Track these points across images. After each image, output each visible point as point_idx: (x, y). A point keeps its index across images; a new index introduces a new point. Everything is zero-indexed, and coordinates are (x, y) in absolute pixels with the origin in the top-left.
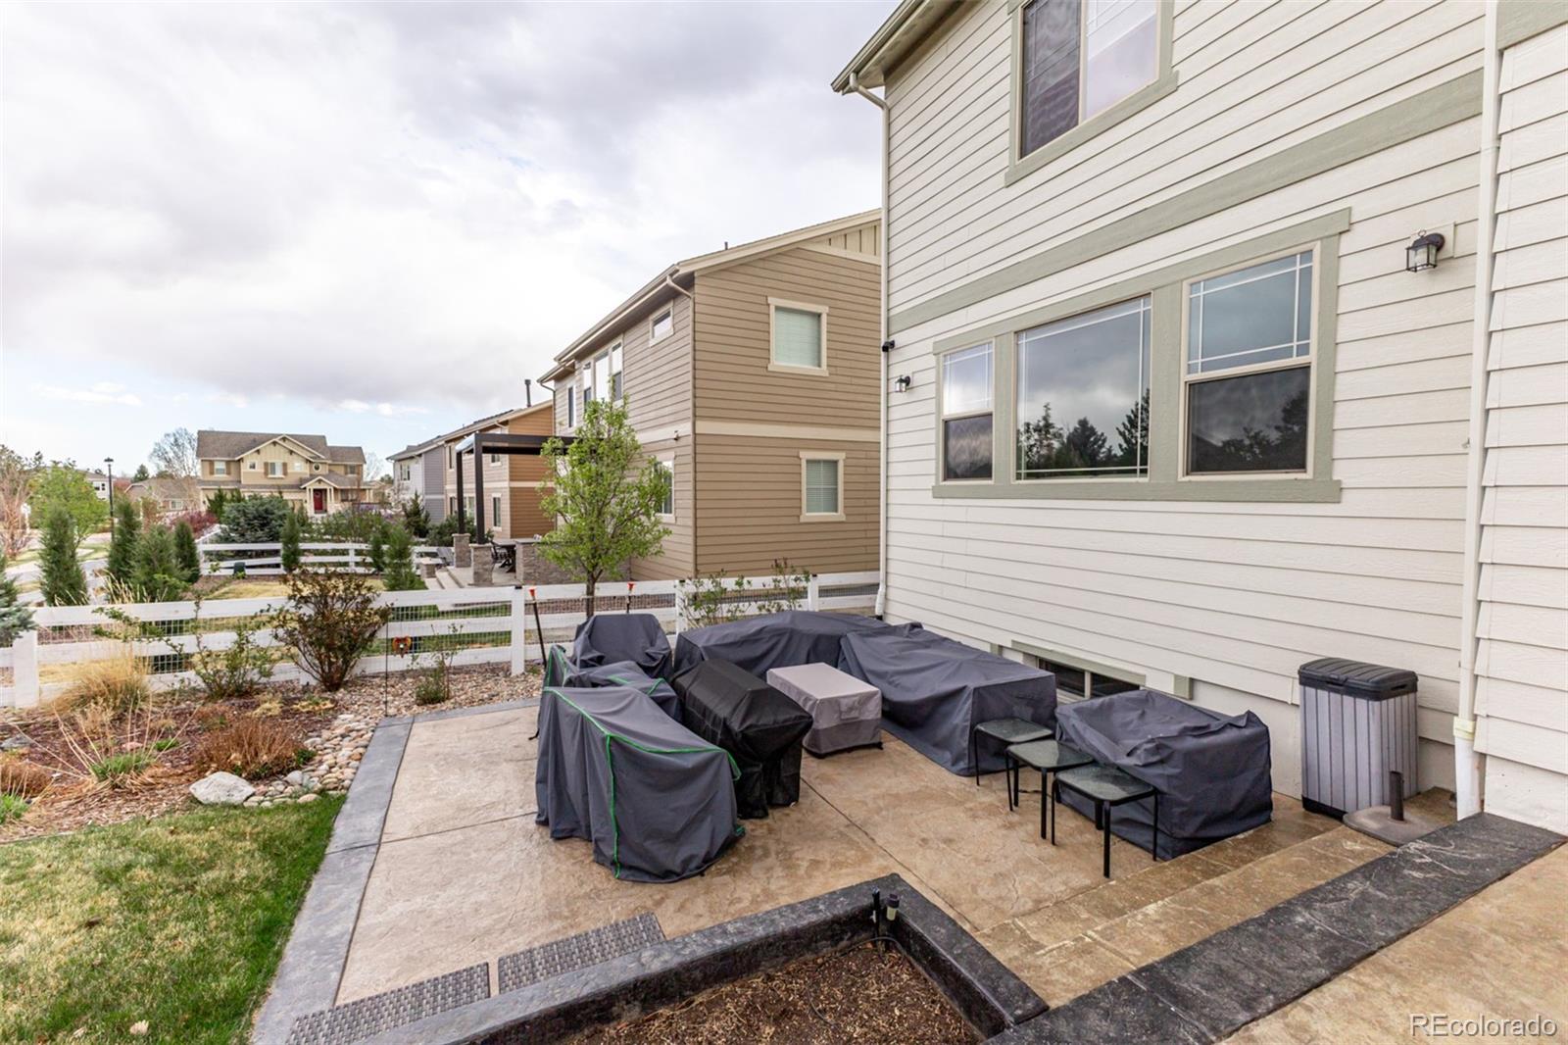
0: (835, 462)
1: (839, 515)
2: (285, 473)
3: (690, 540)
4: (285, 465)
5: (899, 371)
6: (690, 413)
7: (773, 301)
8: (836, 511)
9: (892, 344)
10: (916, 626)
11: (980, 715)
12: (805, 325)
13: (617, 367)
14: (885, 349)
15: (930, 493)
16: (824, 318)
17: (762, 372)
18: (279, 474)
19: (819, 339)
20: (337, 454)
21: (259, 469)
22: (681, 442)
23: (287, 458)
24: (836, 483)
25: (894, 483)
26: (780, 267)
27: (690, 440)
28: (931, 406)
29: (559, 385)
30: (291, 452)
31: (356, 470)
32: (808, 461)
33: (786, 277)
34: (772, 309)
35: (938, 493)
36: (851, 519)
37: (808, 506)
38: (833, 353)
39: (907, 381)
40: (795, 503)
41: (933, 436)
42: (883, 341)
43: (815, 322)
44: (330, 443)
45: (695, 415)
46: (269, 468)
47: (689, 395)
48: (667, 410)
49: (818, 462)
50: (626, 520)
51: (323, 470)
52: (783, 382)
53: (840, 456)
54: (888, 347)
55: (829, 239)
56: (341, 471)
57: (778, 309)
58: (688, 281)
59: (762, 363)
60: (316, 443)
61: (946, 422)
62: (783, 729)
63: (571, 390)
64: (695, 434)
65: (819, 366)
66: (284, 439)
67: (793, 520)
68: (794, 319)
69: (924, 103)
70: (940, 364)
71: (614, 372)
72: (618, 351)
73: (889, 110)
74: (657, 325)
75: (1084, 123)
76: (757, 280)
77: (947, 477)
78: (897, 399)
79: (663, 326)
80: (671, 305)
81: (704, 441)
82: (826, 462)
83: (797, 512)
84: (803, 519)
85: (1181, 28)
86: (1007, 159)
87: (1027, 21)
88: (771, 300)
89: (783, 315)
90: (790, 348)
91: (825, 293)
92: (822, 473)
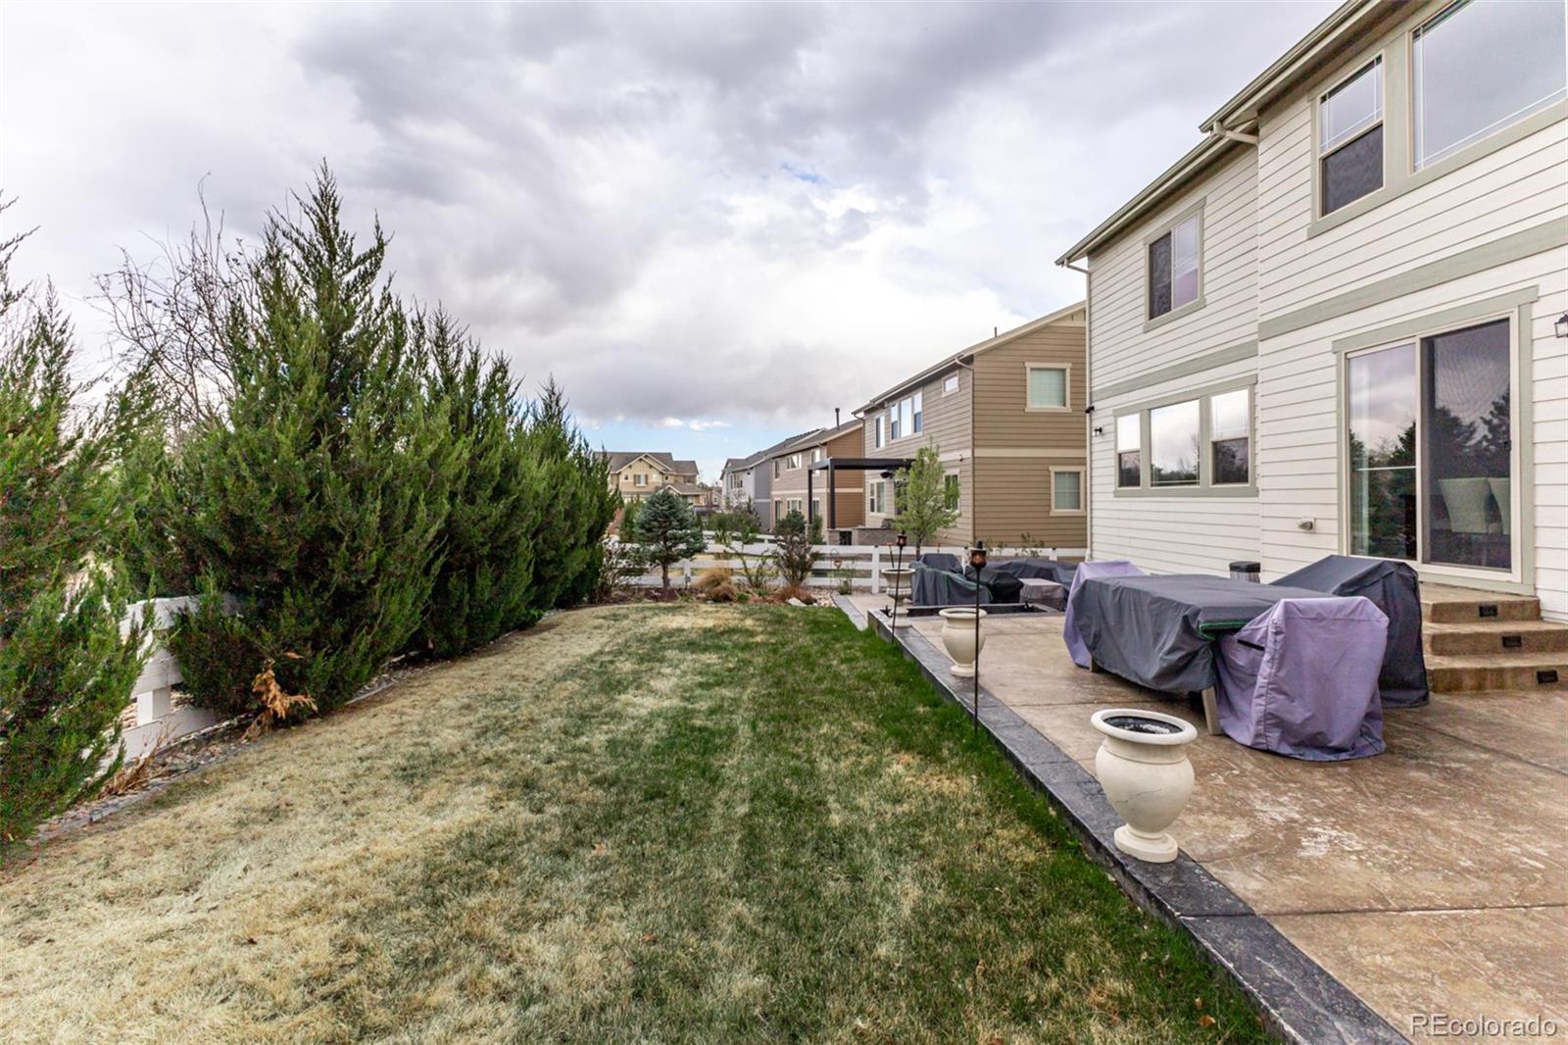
0: (1078, 473)
1: (1081, 512)
2: (647, 483)
3: (971, 527)
4: (646, 476)
5: (1097, 424)
6: (970, 443)
7: (1028, 365)
8: (1078, 508)
9: (1092, 408)
12: (1054, 377)
13: (918, 408)
14: (1088, 411)
15: (1112, 495)
16: (1068, 372)
17: (1020, 413)
18: (643, 484)
19: (1064, 390)
20: (679, 465)
21: (631, 480)
22: (964, 462)
23: (647, 471)
24: (1078, 487)
25: (1095, 489)
26: (1035, 341)
27: (970, 461)
28: (1112, 445)
29: (868, 416)
30: (651, 466)
31: (691, 479)
32: (1056, 473)
33: (1038, 347)
34: (1028, 370)
35: (1117, 494)
37: (1056, 502)
38: (1072, 396)
39: (1100, 430)
40: (1046, 503)
41: (1113, 462)
42: (1088, 406)
43: (1061, 374)
44: (675, 459)
45: (974, 445)
46: (637, 478)
47: (970, 431)
48: (954, 441)
49: (1064, 473)
50: (936, 510)
51: (671, 480)
52: (1036, 419)
53: (1081, 469)
54: (1091, 409)
55: (1072, 316)
56: (681, 480)
57: (1032, 369)
58: (969, 360)
59: (1020, 407)
60: (665, 458)
61: (1120, 455)
62: (1012, 586)
63: (878, 421)
64: (974, 458)
65: (1065, 405)
66: (646, 457)
67: (1044, 515)
68: (1046, 375)
69: (1109, 275)
70: (1116, 421)
71: (916, 412)
72: (918, 397)
73: (1090, 274)
74: (947, 383)
75: (1173, 310)
76: (1017, 353)
77: (1121, 484)
78: (1095, 440)
79: (951, 384)
80: (957, 372)
81: (980, 461)
82: (1070, 473)
83: (1047, 509)
84: (1051, 514)
85: (1206, 280)
86: (1143, 319)
87: (1151, 252)
88: (1027, 364)
89: (1037, 372)
90: (1042, 395)
91: (1068, 354)
92: (1068, 481)
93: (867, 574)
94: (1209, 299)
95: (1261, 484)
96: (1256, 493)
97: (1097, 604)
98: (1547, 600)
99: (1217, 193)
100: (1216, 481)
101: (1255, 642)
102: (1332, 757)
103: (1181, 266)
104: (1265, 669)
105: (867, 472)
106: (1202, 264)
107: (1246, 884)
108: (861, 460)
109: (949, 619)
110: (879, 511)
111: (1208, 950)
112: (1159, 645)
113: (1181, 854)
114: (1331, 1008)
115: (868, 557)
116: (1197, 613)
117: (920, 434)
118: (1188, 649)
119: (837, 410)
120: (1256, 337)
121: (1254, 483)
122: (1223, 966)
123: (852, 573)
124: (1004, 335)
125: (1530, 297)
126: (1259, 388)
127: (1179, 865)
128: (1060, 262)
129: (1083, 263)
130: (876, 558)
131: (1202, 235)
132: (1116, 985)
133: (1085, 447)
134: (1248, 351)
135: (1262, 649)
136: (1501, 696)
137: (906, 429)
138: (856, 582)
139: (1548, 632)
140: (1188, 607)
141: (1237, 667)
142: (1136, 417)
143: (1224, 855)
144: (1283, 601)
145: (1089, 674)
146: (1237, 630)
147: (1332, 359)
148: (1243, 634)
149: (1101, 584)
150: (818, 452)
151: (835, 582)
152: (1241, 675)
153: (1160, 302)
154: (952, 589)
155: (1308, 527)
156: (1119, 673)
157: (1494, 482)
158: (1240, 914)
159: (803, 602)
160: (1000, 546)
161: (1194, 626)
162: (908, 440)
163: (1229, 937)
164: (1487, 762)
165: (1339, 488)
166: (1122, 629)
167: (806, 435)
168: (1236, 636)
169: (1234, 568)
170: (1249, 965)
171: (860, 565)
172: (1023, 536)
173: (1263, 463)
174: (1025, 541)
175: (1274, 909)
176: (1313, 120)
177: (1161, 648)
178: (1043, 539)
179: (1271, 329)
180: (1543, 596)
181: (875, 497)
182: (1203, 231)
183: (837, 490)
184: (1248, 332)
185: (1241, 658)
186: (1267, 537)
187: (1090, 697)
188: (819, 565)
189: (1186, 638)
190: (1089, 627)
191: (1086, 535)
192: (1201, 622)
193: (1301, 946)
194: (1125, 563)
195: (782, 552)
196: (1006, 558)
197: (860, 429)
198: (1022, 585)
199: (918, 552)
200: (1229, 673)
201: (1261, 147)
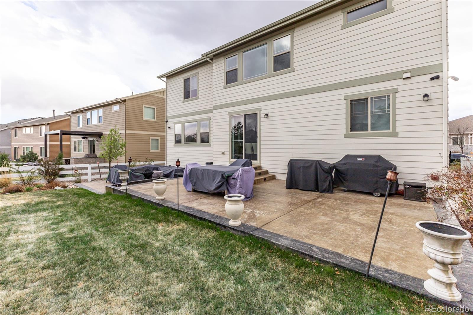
0: (158, 139)
1: (159, 150)
5: (169, 126)
6: (124, 128)
8: (158, 149)
10: (170, 166)
11: (175, 172)
12: (151, 110)
13: (101, 114)
14: (166, 122)
16: (155, 109)
17: (142, 120)
19: (154, 113)
22: (122, 134)
24: (158, 143)
25: (168, 144)
26: (146, 98)
27: (124, 134)
28: (173, 132)
29: (73, 115)
32: (152, 139)
33: (147, 101)
34: (144, 107)
35: (174, 146)
36: (161, 151)
37: (152, 148)
38: (157, 117)
39: (170, 127)
40: (149, 148)
41: (174, 137)
42: (166, 120)
43: (153, 109)
45: (126, 129)
49: (154, 139)
52: (146, 122)
53: (159, 138)
57: (145, 107)
58: (124, 101)
59: (141, 118)
61: (176, 135)
62: (149, 173)
63: (79, 117)
64: (126, 133)
65: (154, 119)
67: (149, 152)
68: (149, 109)
69: (172, 85)
70: (174, 126)
71: (99, 116)
72: (101, 110)
73: (167, 83)
74: (114, 107)
75: (191, 98)
76: (141, 101)
77: (176, 143)
78: (168, 130)
79: (116, 108)
80: (119, 104)
81: (128, 134)
82: (156, 139)
83: (149, 150)
84: (150, 151)
85: (199, 92)
86: (183, 99)
87: (185, 82)
88: (143, 105)
89: (146, 108)
90: (148, 115)
91: (156, 104)
92: (155, 142)
93: (86, 174)
94: (200, 97)
95: (211, 143)
96: (210, 145)
97: (195, 174)
98: (263, 166)
99: (202, 71)
100: (201, 143)
101: (235, 178)
102: (248, 199)
103: (193, 87)
104: (238, 183)
105: (72, 136)
106: (198, 88)
107: (253, 224)
108: (69, 131)
109: (156, 183)
110: (79, 151)
111: (257, 236)
112: (214, 182)
113: (242, 223)
114: (277, 237)
115: (86, 168)
116: (225, 173)
117: (100, 124)
118: (223, 181)
119: (54, 111)
120: (212, 108)
121: (210, 143)
122: (261, 238)
123: (81, 175)
124: (135, 95)
125: (260, 110)
126: (211, 121)
127: (242, 225)
128: (158, 77)
129: (165, 79)
130: (90, 168)
131: (198, 81)
132: (247, 249)
133: (165, 132)
134: (210, 111)
135: (237, 179)
136: (261, 184)
137: (95, 121)
138: (83, 178)
139: (264, 171)
140: (223, 172)
141: (231, 184)
142: (180, 125)
143: (247, 221)
144: (241, 168)
145: (192, 193)
146: (232, 176)
147: (228, 116)
148: (233, 177)
149: (197, 169)
150: (44, 127)
151: (74, 179)
152: (232, 186)
153: (187, 95)
154: (132, 176)
155: (223, 153)
156: (202, 191)
157: (254, 144)
158: (257, 229)
159: (62, 187)
160: (139, 162)
161: (224, 176)
162: (95, 126)
163: (258, 233)
164: (266, 195)
165: (229, 145)
166: (203, 179)
167: (34, 119)
168: (232, 177)
169: (207, 164)
170: (264, 236)
171: (84, 171)
172: (146, 158)
173: (212, 139)
174: (146, 159)
175: (260, 226)
176: (224, 63)
177: (215, 182)
178: (152, 159)
179: (216, 108)
180: (262, 165)
181: (77, 146)
182: (198, 80)
183: (63, 143)
184: (210, 107)
185: (232, 182)
186: (214, 156)
187: (197, 198)
188: (62, 173)
189: (223, 179)
190: (193, 180)
191: (165, 157)
192: (226, 175)
193: (267, 230)
194: (197, 163)
195: (43, 169)
196: (141, 165)
197: (69, 119)
198: (153, 173)
199: (110, 165)
200: (229, 186)
201: (214, 65)
